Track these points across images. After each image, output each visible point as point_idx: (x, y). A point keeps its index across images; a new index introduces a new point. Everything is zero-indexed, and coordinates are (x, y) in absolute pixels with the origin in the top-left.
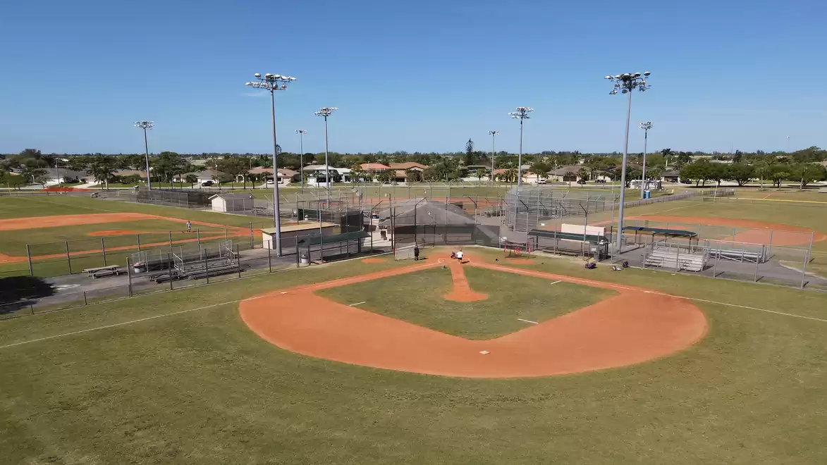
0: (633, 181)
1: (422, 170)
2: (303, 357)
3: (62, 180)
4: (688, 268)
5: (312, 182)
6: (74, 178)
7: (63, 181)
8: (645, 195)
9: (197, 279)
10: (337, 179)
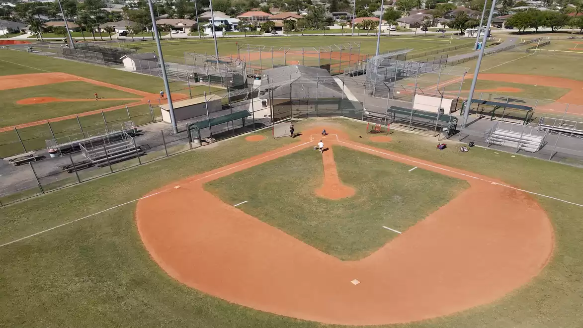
0: (468, 29)
1: (296, 20)
2: (189, 292)
3: (6, 31)
4: (527, 149)
5: (208, 31)
6: (16, 29)
7: (8, 32)
8: (478, 46)
9: (103, 166)
10: (228, 28)
